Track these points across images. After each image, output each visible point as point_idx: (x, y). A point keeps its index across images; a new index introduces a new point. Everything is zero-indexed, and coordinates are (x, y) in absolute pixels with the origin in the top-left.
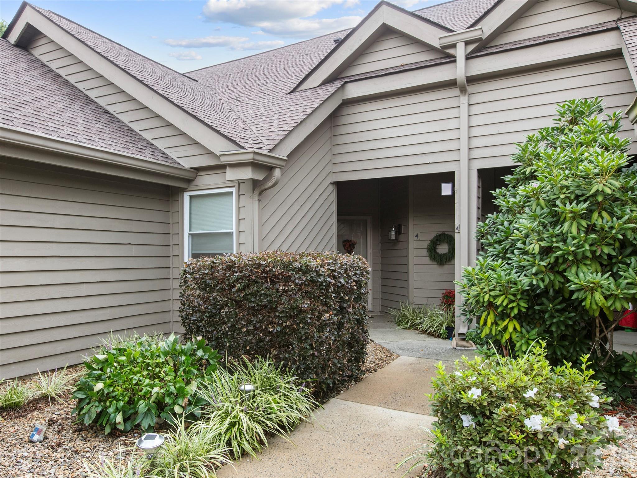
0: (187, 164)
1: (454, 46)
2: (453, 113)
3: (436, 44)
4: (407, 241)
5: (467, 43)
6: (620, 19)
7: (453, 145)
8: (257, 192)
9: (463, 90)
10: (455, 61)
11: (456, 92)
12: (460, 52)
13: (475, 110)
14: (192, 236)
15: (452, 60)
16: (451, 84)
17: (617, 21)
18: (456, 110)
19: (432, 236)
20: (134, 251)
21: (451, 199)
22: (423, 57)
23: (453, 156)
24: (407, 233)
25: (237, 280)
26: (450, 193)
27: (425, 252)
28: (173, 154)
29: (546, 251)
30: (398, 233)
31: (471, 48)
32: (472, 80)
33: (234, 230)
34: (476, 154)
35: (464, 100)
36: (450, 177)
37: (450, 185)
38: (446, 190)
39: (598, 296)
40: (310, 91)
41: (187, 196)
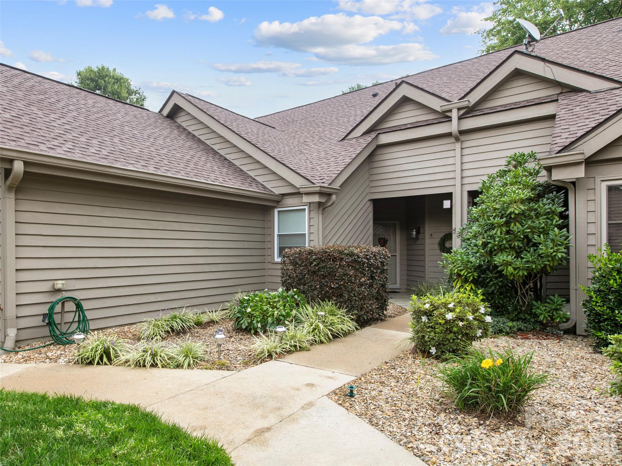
0: (277, 191)
1: (450, 111)
2: (451, 154)
3: (439, 109)
4: (424, 239)
5: (459, 109)
6: (561, 93)
7: (451, 175)
8: (321, 209)
9: (457, 139)
10: (451, 120)
11: (453, 140)
12: (454, 115)
13: (466, 152)
14: (279, 236)
15: (449, 119)
16: (449, 135)
17: (559, 94)
18: (453, 152)
19: (442, 235)
20: (246, 245)
21: (450, 211)
22: (431, 117)
23: (451, 182)
24: (424, 233)
25: (314, 260)
26: (449, 207)
27: (437, 247)
28: (268, 185)
29: (485, 245)
30: (418, 232)
31: (462, 112)
32: (462, 132)
33: (307, 232)
34: (466, 181)
35: (458, 146)
36: (449, 196)
37: (449, 202)
38: (446, 204)
39: (510, 269)
40: (354, 140)
41: (276, 211)
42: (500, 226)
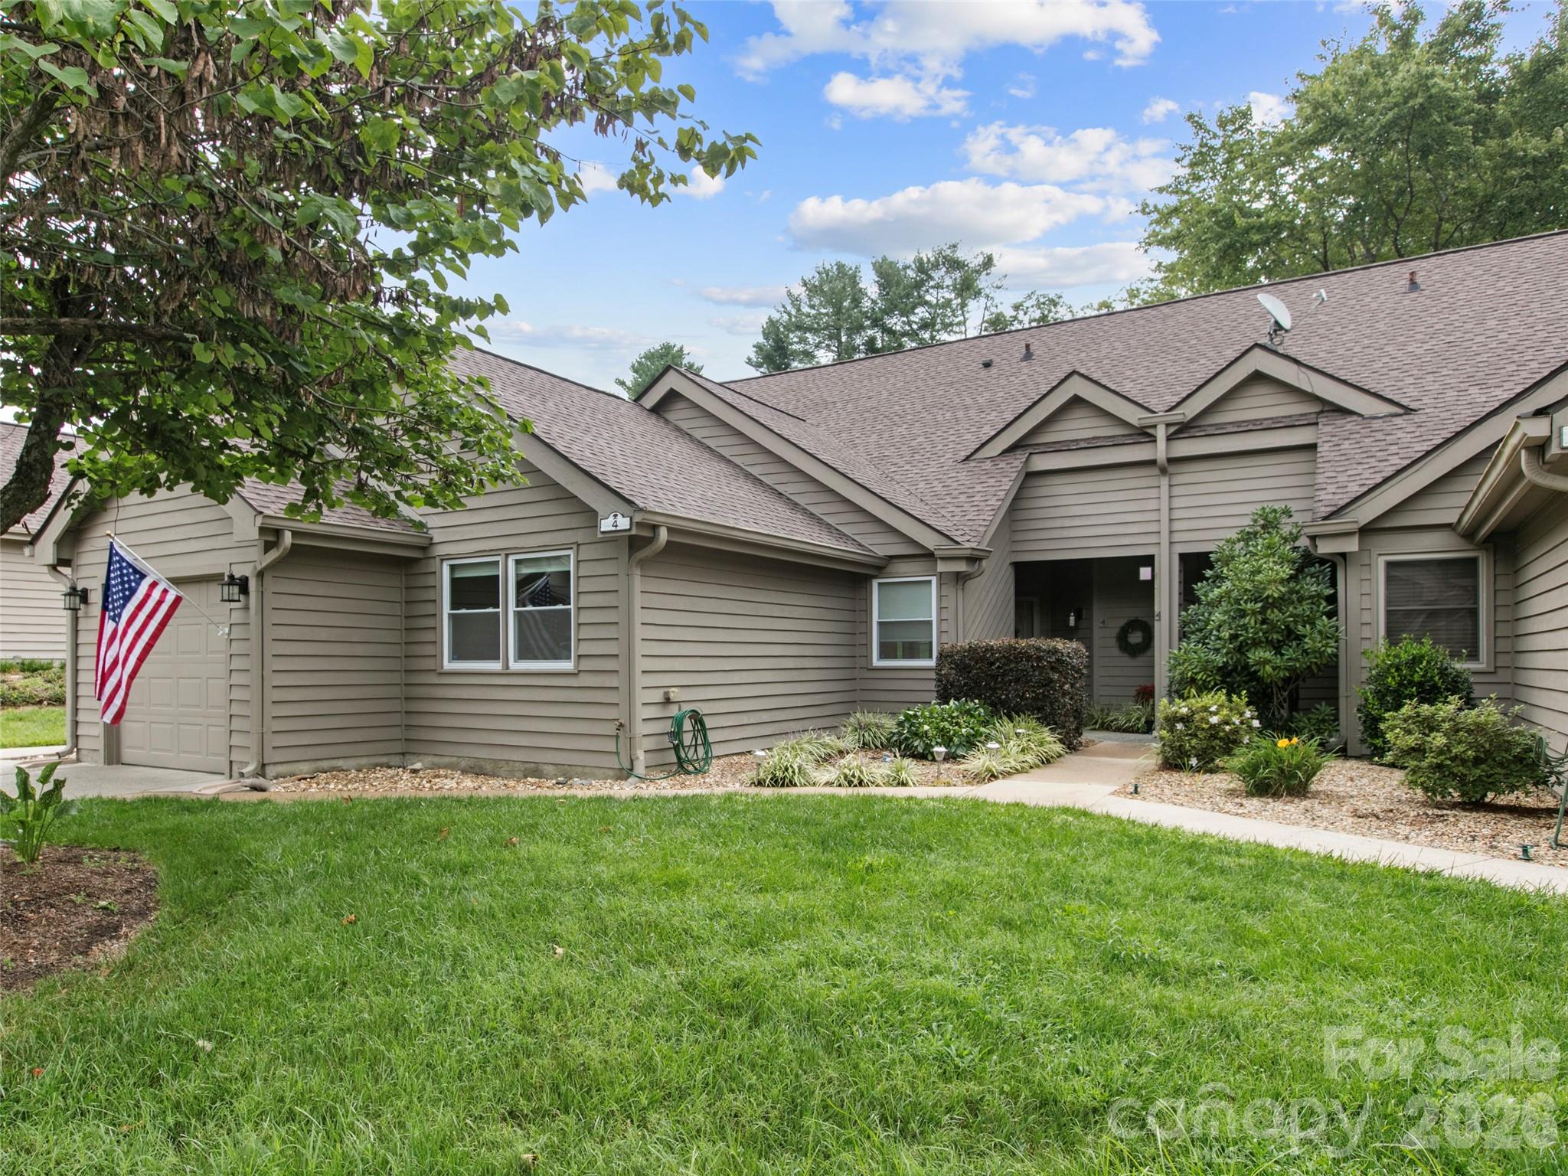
0: (881, 552)
1: (1155, 426)
2: (1153, 493)
3: (1134, 422)
4: (1090, 629)
5: (1168, 425)
6: (1322, 412)
7: (1153, 527)
8: (960, 583)
9: (1164, 471)
10: (1155, 441)
11: (1156, 471)
12: (1161, 433)
13: (1176, 491)
14: (880, 624)
15: (1153, 439)
16: (1152, 463)
17: (1318, 413)
18: (1155, 490)
19: (1122, 622)
20: (835, 639)
21: (1150, 584)
22: (1119, 431)
23: (1153, 539)
24: (1090, 619)
26: (1149, 577)
27: (1113, 642)
28: (865, 541)
29: (1234, 637)
30: (1078, 618)
31: (1172, 429)
32: (1172, 461)
33: (934, 618)
34: (1177, 537)
35: (1164, 481)
36: (1149, 561)
37: (1149, 569)
38: (1145, 573)
40: (988, 462)
41: (875, 583)
42: (1254, 613)
